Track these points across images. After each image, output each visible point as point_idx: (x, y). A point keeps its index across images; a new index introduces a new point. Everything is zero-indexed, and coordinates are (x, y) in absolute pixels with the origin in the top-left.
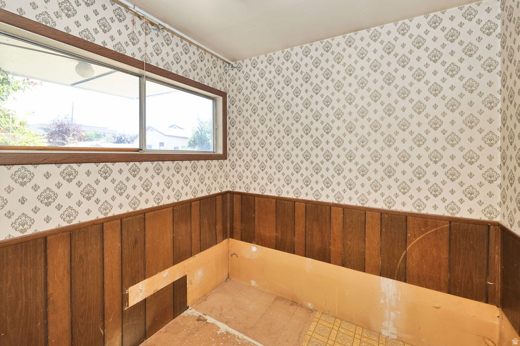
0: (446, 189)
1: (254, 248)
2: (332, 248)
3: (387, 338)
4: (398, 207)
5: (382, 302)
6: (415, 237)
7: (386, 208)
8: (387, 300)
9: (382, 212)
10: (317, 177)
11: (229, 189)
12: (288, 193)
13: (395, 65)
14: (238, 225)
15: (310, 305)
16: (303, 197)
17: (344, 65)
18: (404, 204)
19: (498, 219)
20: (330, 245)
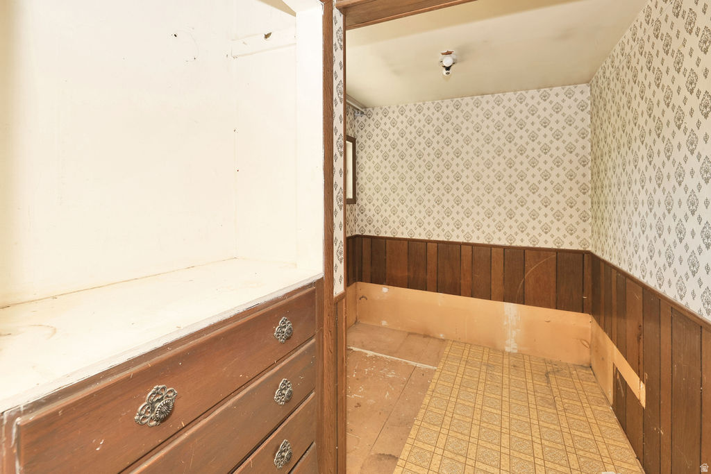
0: (554, 227)
1: (385, 289)
2: (462, 282)
3: (509, 353)
4: (517, 243)
5: (505, 323)
6: (531, 267)
7: (508, 244)
8: (509, 321)
9: (504, 248)
10: (448, 220)
11: (358, 233)
12: (420, 235)
13: (514, 127)
14: (367, 268)
15: (441, 336)
16: (434, 238)
17: (472, 122)
18: (522, 241)
19: (589, 249)
20: (460, 279)
